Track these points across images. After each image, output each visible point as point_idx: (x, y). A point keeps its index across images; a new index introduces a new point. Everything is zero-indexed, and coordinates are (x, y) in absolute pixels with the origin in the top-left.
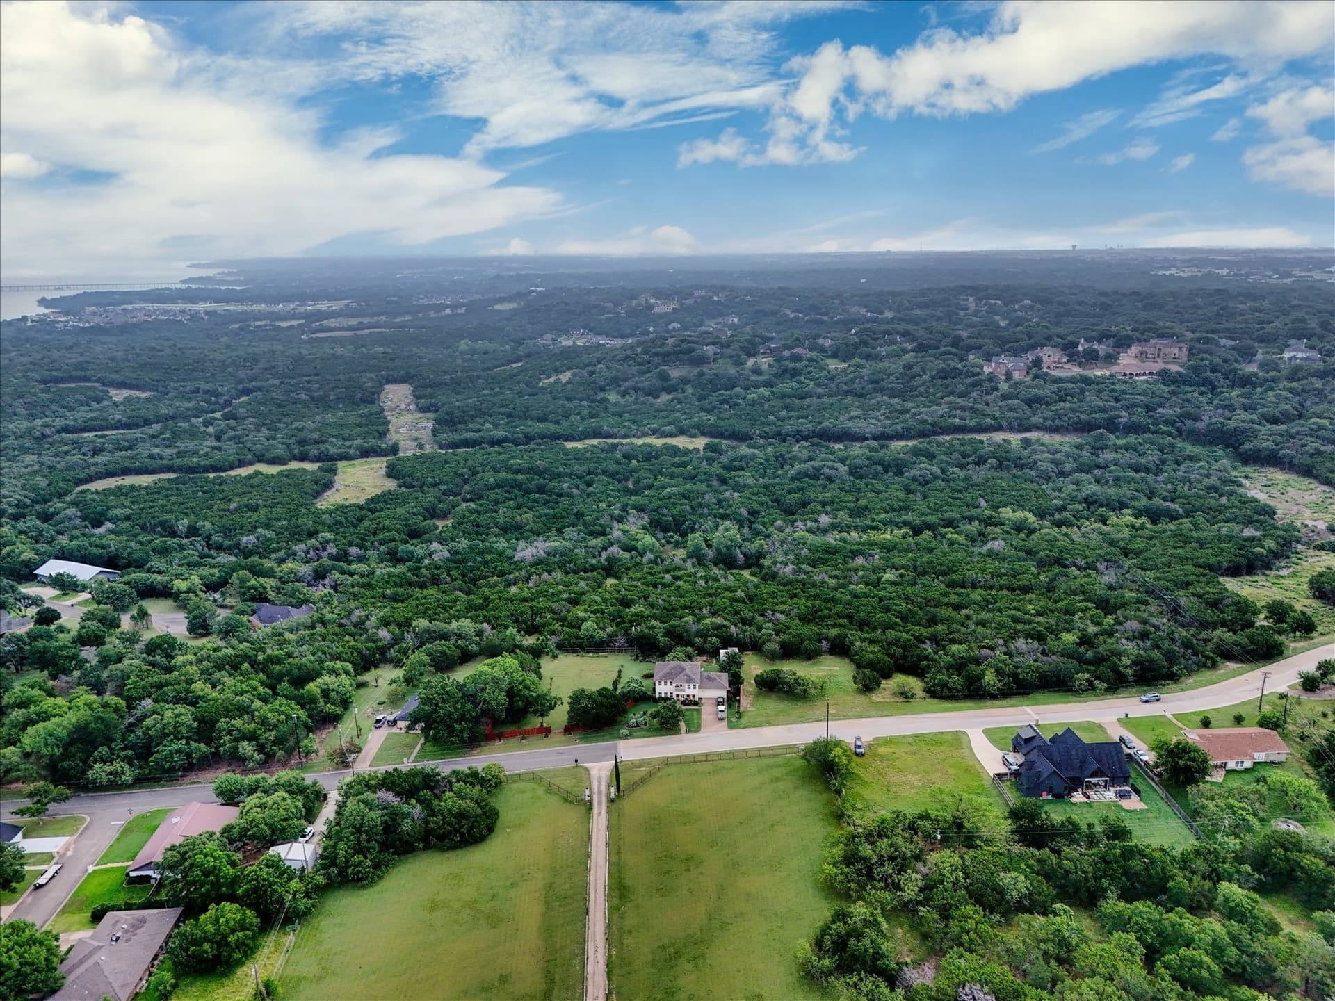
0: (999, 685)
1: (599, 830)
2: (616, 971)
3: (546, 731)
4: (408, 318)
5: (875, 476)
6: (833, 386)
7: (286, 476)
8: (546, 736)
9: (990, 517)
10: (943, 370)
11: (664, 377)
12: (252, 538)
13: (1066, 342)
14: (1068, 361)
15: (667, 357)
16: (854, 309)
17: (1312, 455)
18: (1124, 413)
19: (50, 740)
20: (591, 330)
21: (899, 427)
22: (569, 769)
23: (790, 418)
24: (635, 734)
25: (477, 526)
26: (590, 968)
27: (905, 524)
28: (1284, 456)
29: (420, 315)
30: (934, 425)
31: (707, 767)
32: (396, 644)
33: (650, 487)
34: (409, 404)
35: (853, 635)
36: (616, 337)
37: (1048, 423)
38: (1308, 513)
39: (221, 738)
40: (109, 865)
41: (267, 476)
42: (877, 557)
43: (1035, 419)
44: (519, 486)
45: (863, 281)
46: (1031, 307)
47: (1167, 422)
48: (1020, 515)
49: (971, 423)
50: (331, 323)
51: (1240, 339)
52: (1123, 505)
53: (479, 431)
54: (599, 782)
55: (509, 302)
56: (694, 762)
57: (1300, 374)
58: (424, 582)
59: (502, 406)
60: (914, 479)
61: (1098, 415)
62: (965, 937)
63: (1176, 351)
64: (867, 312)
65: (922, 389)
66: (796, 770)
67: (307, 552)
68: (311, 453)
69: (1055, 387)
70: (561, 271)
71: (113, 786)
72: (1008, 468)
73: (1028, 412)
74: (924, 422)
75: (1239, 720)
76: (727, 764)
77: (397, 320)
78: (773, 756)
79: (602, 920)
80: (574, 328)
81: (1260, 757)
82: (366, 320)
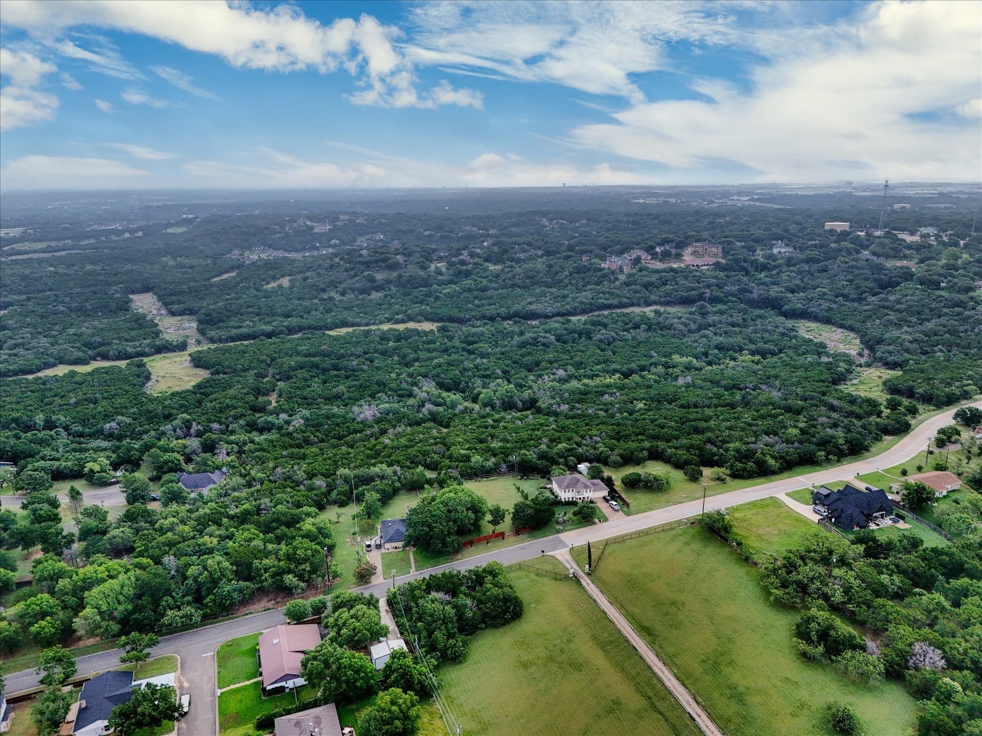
0: (778, 464)
1: (597, 595)
2: (686, 682)
3: (502, 535)
4: (92, 241)
5: (574, 341)
6: (501, 281)
7: (106, 373)
8: (503, 539)
9: (667, 363)
10: (577, 268)
11: (372, 280)
12: (113, 424)
13: (647, 246)
14: (652, 259)
15: (367, 265)
16: (468, 228)
17: (827, 311)
18: (707, 290)
19: (121, 598)
20: (270, 246)
21: (568, 307)
22: (538, 558)
23: (483, 305)
24: (566, 528)
25: (305, 398)
26: (668, 683)
27: (616, 371)
28: (812, 313)
29: (103, 238)
30: (591, 304)
31: (634, 542)
32: (332, 490)
33: (417, 360)
34: (159, 310)
35: (662, 445)
36: (290, 251)
37: (662, 300)
38: (841, 346)
39: (262, 575)
40: (232, 687)
41: (85, 375)
42: (618, 394)
43: (653, 297)
44: (316, 366)
45: (446, 208)
46: (588, 225)
47: (732, 295)
48: (685, 359)
49: (615, 302)
50: (18, 246)
51: (745, 242)
52: (741, 350)
53: (240, 327)
54: (569, 563)
55: (178, 227)
56: (624, 540)
57: (793, 262)
58: (300, 444)
59: (248, 307)
60: (601, 341)
61: (693, 293)
62: (890, 617)
63: (715, 250)
64: (479, 229)
65: (567, 281)
66: (694, 536)
67: (175, 431)
68: (111, 353)
69: (657, 276)
70: (194, 202)
71: (187, 626)
72: (655, 330)
73: (647, 292)
74: (582, 303)
75: (920, 469)
76: (647, 538)
77: (83, 243)
78: (672, 529)
79: (651, 653)
80: (255, 246)
81: (950, 488)
82: (53, 244)
